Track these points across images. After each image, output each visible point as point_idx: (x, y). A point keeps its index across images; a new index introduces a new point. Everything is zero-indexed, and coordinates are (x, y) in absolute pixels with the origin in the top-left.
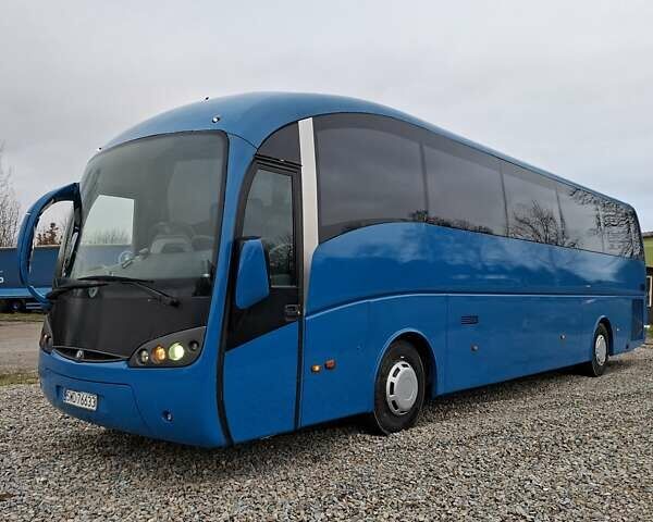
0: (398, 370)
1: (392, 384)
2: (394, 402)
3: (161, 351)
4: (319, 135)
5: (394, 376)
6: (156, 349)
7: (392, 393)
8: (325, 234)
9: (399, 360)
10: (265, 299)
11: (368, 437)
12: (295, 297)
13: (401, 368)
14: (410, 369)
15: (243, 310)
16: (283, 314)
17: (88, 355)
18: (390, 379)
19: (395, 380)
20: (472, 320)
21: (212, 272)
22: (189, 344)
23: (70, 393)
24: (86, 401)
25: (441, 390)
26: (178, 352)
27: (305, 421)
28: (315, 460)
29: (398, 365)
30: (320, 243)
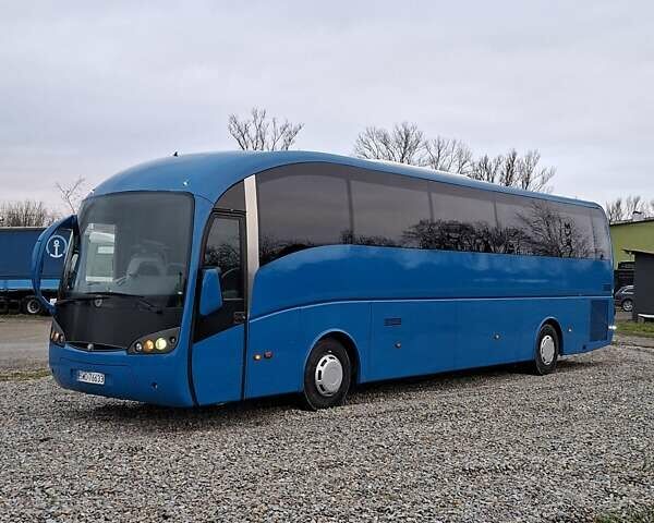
0: (325, 361)
1: (320, 372)
2: (321, 386)
3: (150, 343)
4: (260, 186)
5: (322, 365)
6: (145, 342)
7: (320, 378)
8: (265, 259)
9: (326, 353)
10: (221, 309)
11: (300, 412)
12: (242, 306)
13: (328, 360)
14: (336, 361)
15: (205, 317)
16: (233, 319)
17: (97, 347)
18: (319, 368)
19: (323, 369)
20: (396, 322)
21: (184, 291)
22: (170, 339)
23: (82, 374)
24: (96, 378)
25: (363, 379)
26: (162, 344)
27: (249, 395)
28: (257, 424)
29: (326, 357)
30: (260, 265)
